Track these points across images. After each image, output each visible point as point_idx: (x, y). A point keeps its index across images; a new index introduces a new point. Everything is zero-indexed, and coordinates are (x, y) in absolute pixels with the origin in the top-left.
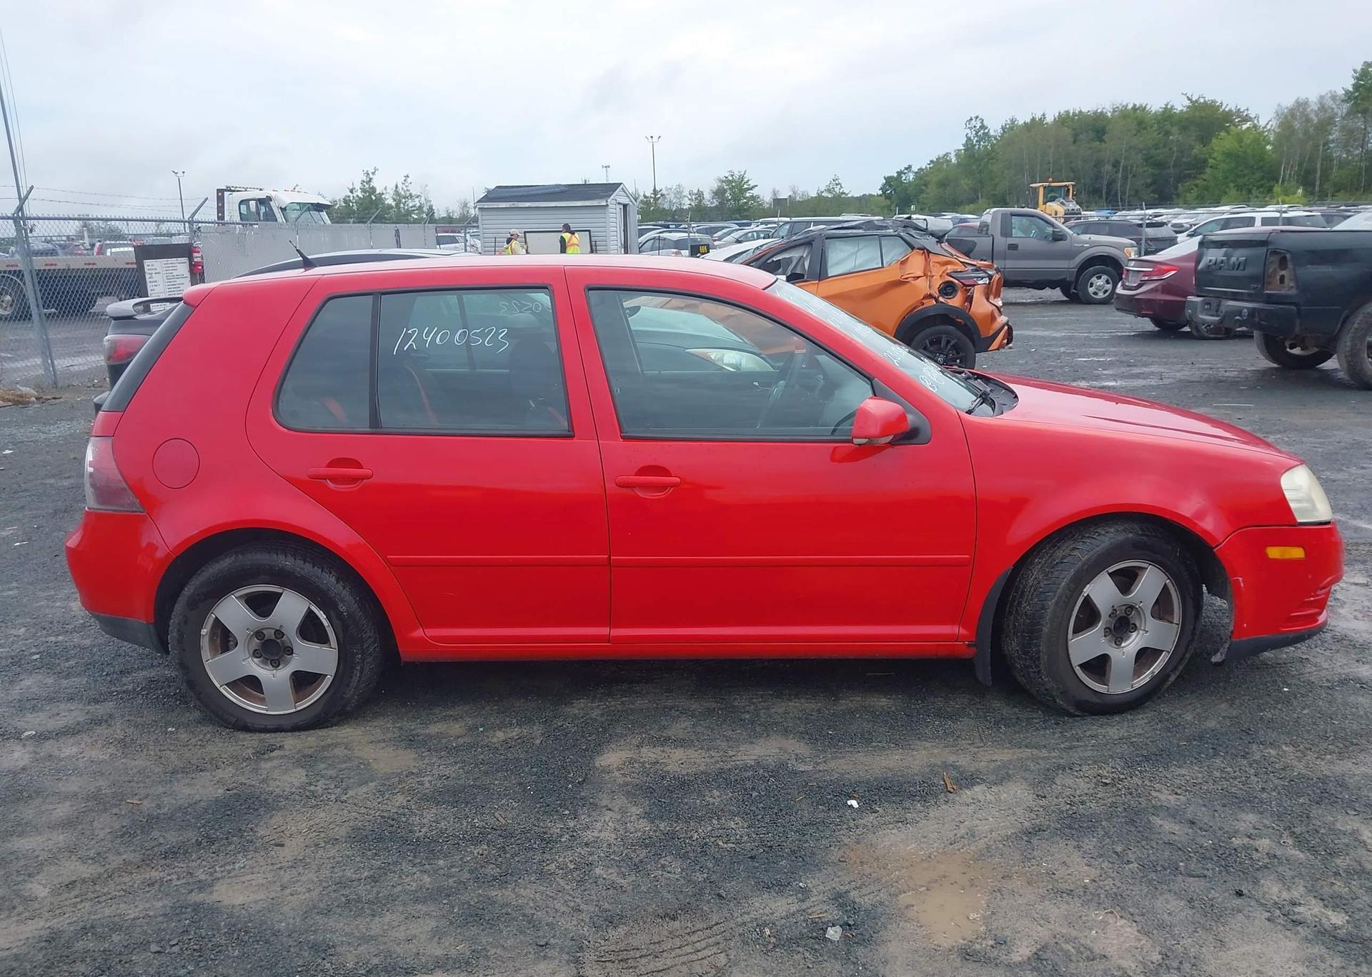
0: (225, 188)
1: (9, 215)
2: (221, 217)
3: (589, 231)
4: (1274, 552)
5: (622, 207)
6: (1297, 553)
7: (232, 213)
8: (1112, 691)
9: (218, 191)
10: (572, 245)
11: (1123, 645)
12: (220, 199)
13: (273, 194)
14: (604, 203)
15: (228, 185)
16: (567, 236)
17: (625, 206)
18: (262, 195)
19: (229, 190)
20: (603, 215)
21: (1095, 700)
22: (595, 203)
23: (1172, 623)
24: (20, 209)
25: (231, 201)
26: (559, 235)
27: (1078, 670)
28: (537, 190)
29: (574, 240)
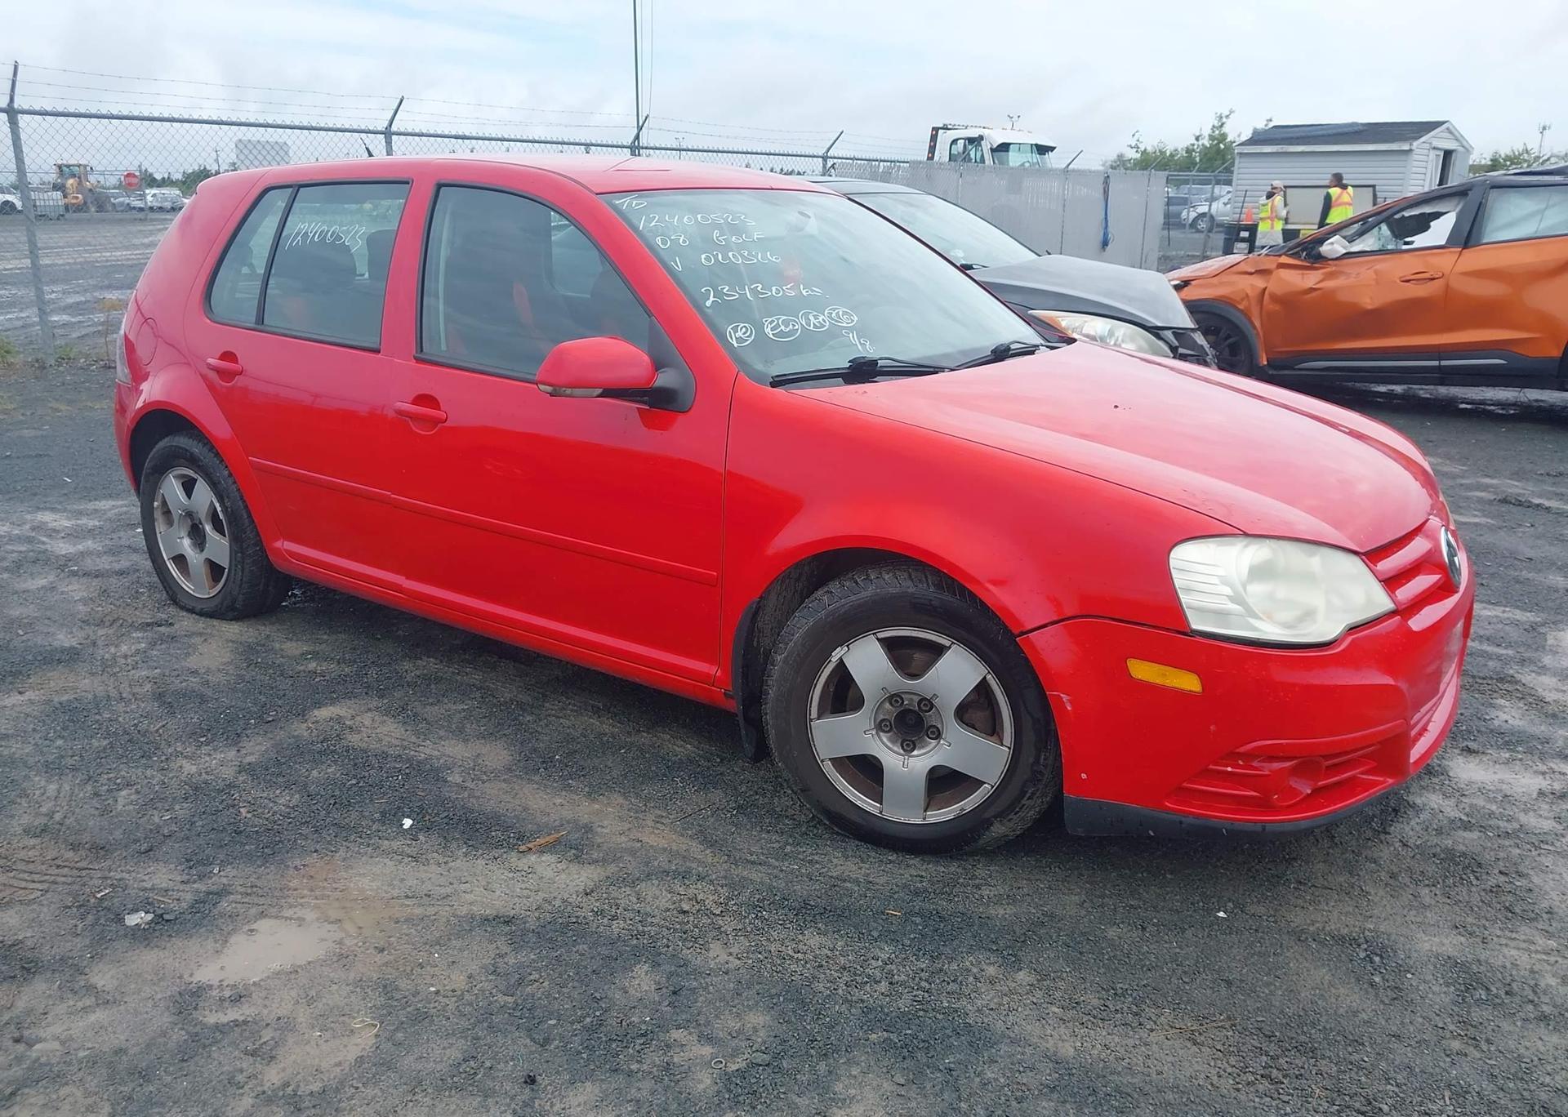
0: (941, 126)
1: (625, 144)
2: (931, 158)
3: (1374, 186)
4: (1142, 671)
5: (1442, 154)
6: (1189, 682)
7: (942, 153)
8: (887, 815)
9: (933, 129)
10: (1340, 204)
11: (915, 753)
12: (934, 138)
13: (985, 132)
14: (1406, 147)
15: (946, 122)
16: (1335, 192)
17: (1448, 154)
18: (973, 133)
19: (945, 128)
20: (1401, 164)
21: (854, 817)
22: (1394, 146)
23: (1002, 745)
24: (637, 137)
25: (944, 138)
26: (1324, 192)
27: (829, 769)
28: (1322, 130)
29: (1346, 198)
